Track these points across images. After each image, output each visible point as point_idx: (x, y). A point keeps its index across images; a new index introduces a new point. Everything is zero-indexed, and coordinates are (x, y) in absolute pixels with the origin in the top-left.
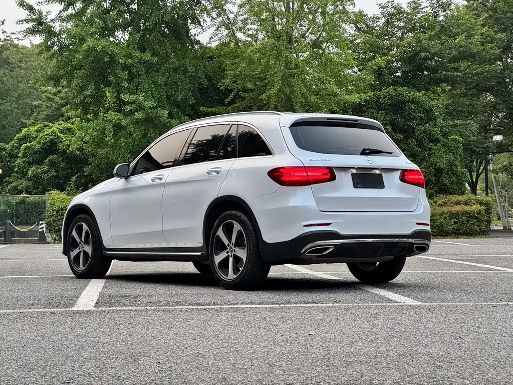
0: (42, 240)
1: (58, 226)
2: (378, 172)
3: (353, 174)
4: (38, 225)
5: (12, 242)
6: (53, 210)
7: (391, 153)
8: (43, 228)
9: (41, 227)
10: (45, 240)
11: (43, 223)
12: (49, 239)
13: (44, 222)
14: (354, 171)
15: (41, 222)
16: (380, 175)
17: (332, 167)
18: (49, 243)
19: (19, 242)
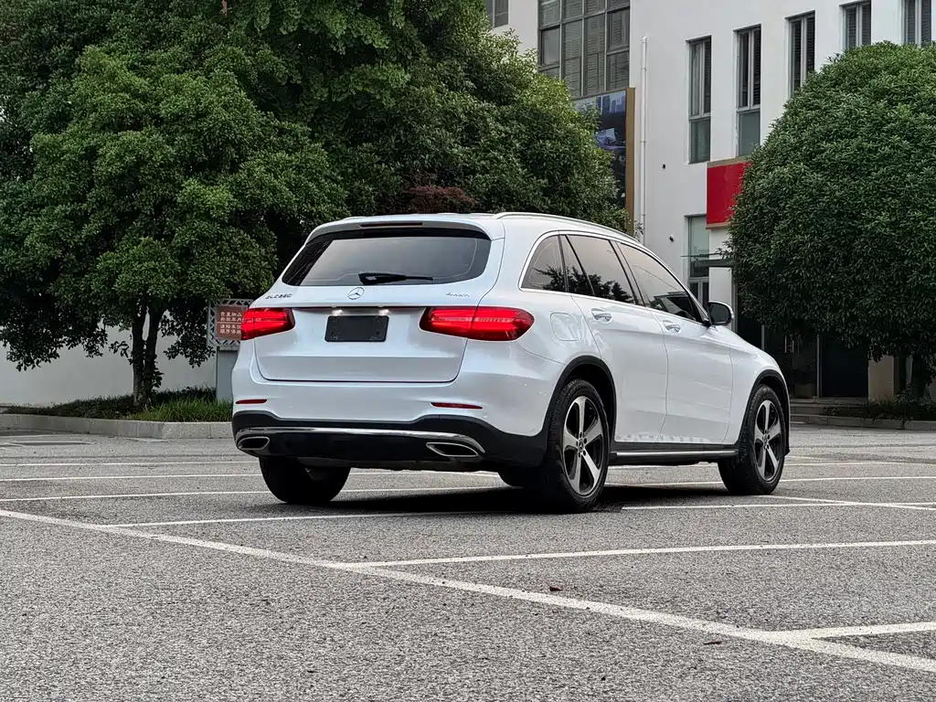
2: (383, 313)
3: (331, 319)
7: (431, 279)
16: (386, 319)
17: (291, 308)
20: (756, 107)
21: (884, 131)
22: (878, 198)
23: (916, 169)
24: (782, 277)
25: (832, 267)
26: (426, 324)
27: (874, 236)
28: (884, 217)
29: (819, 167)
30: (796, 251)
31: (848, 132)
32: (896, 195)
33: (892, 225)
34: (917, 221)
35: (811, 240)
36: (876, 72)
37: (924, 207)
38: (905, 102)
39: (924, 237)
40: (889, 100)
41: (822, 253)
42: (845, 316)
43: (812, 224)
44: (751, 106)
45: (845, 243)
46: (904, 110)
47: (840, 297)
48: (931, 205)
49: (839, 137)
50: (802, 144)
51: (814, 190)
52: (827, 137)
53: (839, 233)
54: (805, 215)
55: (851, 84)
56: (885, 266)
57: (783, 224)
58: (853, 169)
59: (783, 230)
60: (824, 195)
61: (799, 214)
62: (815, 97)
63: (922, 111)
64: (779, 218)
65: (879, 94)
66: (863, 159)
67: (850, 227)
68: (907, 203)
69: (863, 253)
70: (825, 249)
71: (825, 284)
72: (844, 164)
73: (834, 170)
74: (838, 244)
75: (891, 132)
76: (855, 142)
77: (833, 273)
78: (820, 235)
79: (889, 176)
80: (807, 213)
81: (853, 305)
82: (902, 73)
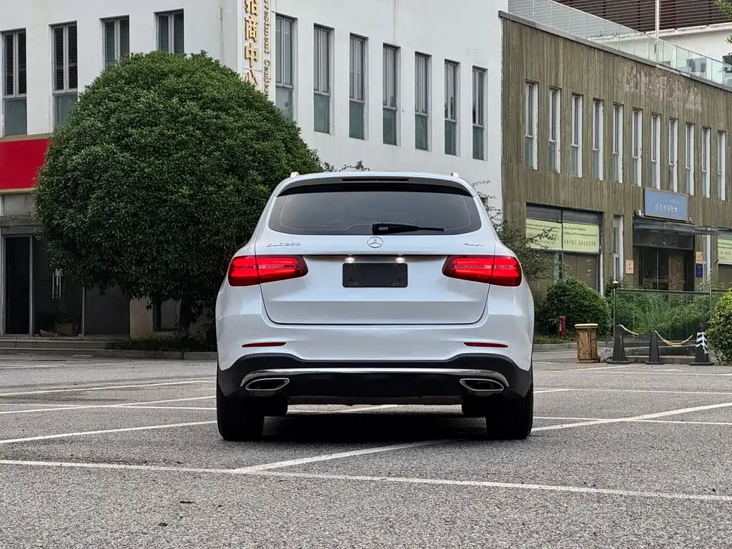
0: (702, 360)
1: (726, 340)
2: (400, 260)
3: (346, 266)
4: (695, 337)
5: (660, 362)
6: (720, 316)
7: (442, 230)
8: (701, 342)
9: (698, 340)
10: (708, 360)
11: (701, 336)
12: (713, 359)
13: (703, 333)
14: (350, 260)
15: (699, 334)
16: (404, 267)
17: (301, 256)
18: (712, 364)
19: (672, 362)
20: (23, 95)
21: (179, 122)
22: (178, 175)
23: (207, 153)
24: (98, 236)
25: (141, 229)
26: (448, 272)
27: (177, 206)
28: (185, 190)
29: (126, 148)
30: (111, 215)
31: (149, 121)
32: (192, 173)
33: (192, 197)
34: (210, 194)
35: (126, 207)
36: (164, 75)
37: (214, 183)
38: (192, 100)
39: (215, 207)
40: (179, 97)
41: (133, 218)
42: (148, 268)
43: (125, 194)
44: (16, 94)
45: (152, 210)
46: (192, 106)
47: (145, 254)
48: (219, 182)
49: (141, 124)
50: (108, 127)
51: (126, 167)
52: (131, 123)
53: (148, 202)
54: (119, 187)
55: (144, 83)
56: (185, 228)
57: (99, 193)
58: (157, 152)
59: (99, 198)
60: (136, 171)
61: (115, 186)
62: (113, 91)
63: (207, 108)
64: (94, 189)
65: (171, 93)
66: (165, 143)
67: (156, 197)
68: (202, 180)
69: (168, 218)
70: (135, 215)
71: (134, 243)
72: (150, 146)
73: (142, 151)
74: (146, 211)
75: (186, 123)
76: (157, 130)
77: (140, 234)
78: (132, 203)
79: (186, 157)
80: (121, 184)
81: (154, 260)
82: (185, 77)
